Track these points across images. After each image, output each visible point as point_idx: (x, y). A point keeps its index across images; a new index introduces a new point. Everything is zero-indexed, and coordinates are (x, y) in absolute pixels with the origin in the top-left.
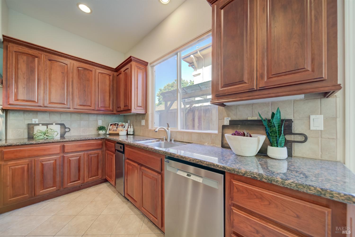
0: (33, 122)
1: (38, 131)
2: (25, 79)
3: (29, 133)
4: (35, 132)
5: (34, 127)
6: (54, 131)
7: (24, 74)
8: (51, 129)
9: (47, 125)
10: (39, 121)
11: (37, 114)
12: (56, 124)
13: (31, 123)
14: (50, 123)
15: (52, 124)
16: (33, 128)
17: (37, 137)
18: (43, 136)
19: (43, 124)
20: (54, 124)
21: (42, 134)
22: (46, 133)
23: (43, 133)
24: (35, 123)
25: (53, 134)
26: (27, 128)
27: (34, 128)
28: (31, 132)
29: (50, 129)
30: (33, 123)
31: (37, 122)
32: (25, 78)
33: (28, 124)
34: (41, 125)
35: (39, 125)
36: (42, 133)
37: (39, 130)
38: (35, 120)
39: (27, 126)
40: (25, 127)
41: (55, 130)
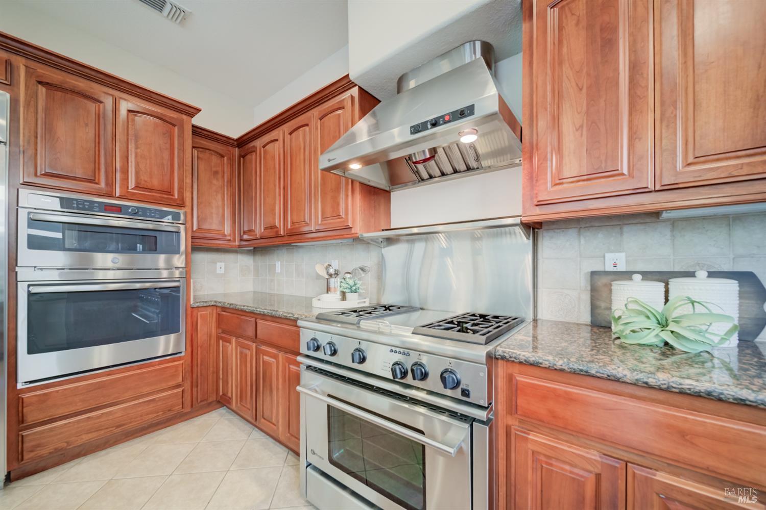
0: (609, 268)
1: (632, 306)
2: (584, 90)
3: (594, 308)
4: (618, 308)
5: (611, 285)
6: (711, 314)
7: (578, 72)
8: (693, 302)
9: (664, 277)
10: (627, 261)
11: (622, 234)
12: (712, 275)
13: (602, 269)
14: (677, 269)
15: (691, 275)
16: (609, 287)
17: (628, 332)
18: (657, 335)
19: (647, 275)
20: (702, 274)
21: (652, 323)
22: (670, 321)
23: (654, 319)
24: (615, 269)
25: (704, 328)
26: (589, 288)
27: (611, 291)
28: (603, 305)
29: (689, 299)
30: (607, 270)
31: (622, 267)
32: (581, 89)
33: (593, 274)
34: (637, 277)
35: (631, 279)
36: (648, 317)
37: (636, 302)
38: (616, 260)
39: (589, 279)
40: (583, 282)
41: (715, 310)
